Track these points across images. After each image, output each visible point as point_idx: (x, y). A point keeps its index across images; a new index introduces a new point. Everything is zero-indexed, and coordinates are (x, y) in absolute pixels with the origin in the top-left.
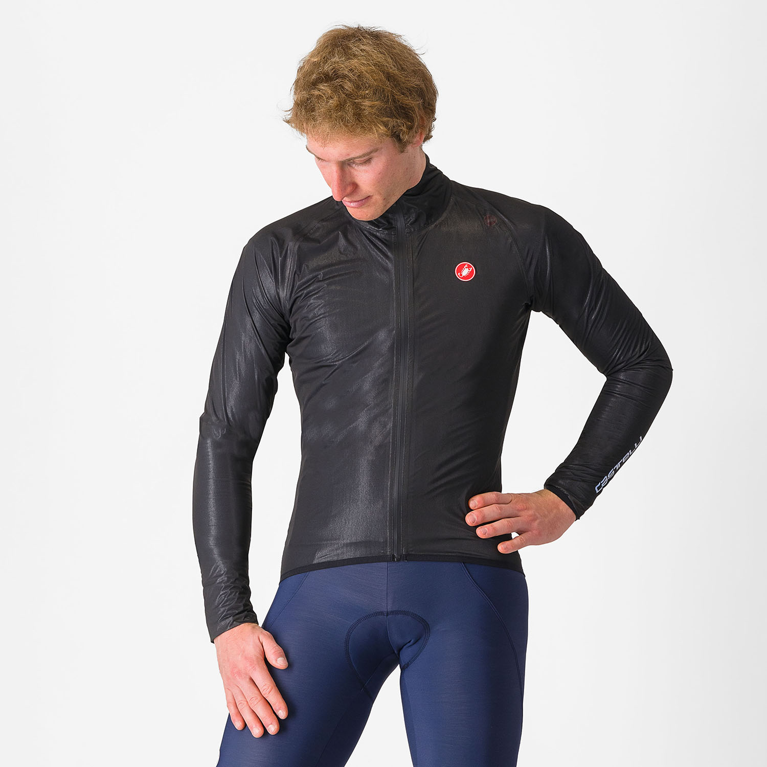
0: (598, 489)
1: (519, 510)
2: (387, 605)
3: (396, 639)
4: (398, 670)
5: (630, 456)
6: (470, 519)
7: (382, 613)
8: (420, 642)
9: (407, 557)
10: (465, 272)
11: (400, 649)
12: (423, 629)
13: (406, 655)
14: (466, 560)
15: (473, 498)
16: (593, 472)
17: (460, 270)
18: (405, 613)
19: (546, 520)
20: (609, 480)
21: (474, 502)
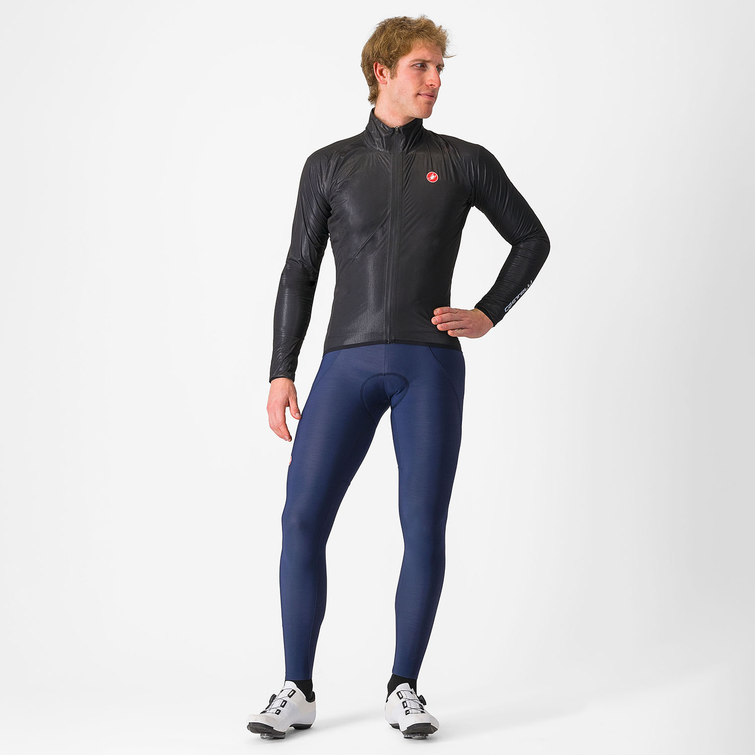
0: (507, 309)
1: (462, 317)
2: (384, 369)
3: (389, 390)
4: (389, 410)
5: (525, 292)
6: (433, 321)
7: (381, 374)
8: (403, 391)
9: (395, 341)
10: (432, 177)
11: (391, 397)
12: (405, 384)
13: (394, 400)
14: (431, 345)
15: (436, 309)
16: (504, 300)
17: (429, 176)
18: (394, 374)
19: (477, 325)
20: (513, 305)
21: (437, 311)
